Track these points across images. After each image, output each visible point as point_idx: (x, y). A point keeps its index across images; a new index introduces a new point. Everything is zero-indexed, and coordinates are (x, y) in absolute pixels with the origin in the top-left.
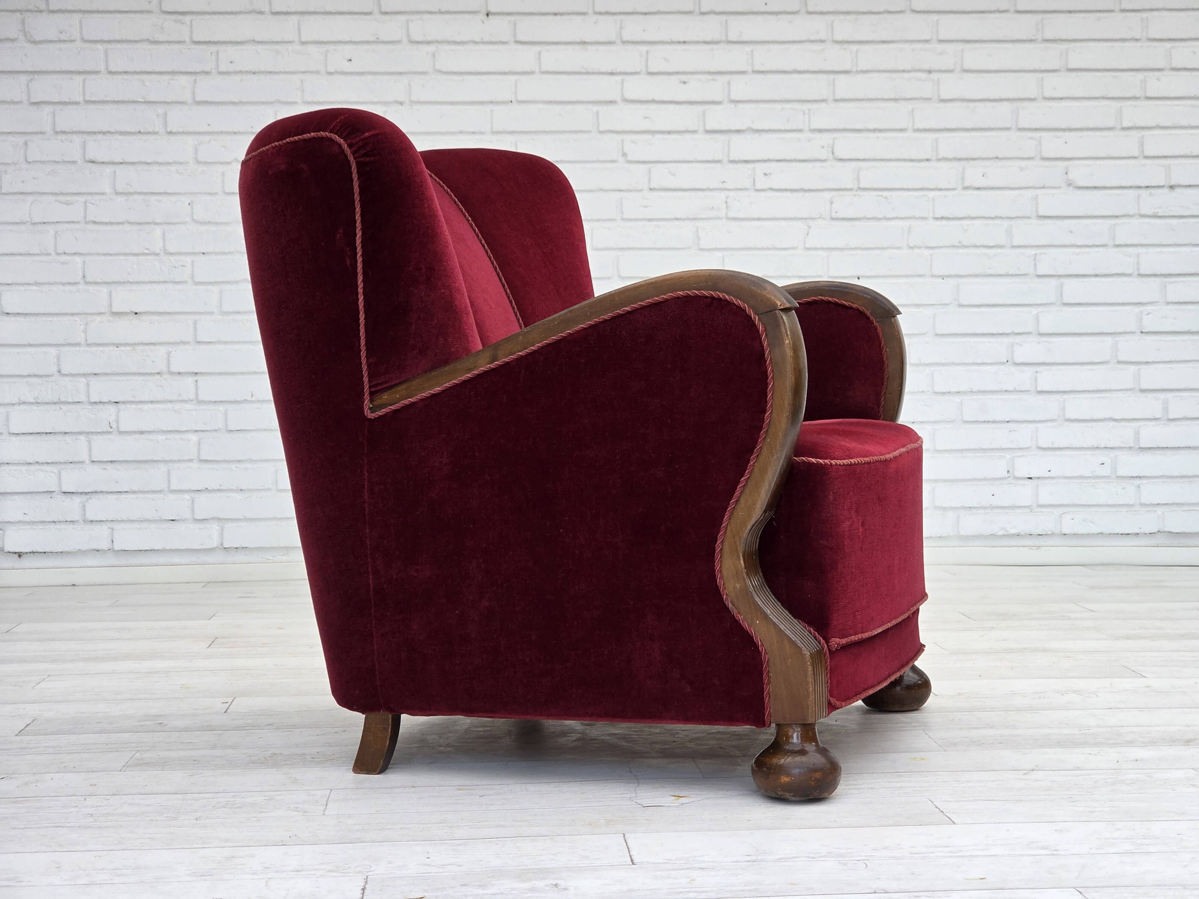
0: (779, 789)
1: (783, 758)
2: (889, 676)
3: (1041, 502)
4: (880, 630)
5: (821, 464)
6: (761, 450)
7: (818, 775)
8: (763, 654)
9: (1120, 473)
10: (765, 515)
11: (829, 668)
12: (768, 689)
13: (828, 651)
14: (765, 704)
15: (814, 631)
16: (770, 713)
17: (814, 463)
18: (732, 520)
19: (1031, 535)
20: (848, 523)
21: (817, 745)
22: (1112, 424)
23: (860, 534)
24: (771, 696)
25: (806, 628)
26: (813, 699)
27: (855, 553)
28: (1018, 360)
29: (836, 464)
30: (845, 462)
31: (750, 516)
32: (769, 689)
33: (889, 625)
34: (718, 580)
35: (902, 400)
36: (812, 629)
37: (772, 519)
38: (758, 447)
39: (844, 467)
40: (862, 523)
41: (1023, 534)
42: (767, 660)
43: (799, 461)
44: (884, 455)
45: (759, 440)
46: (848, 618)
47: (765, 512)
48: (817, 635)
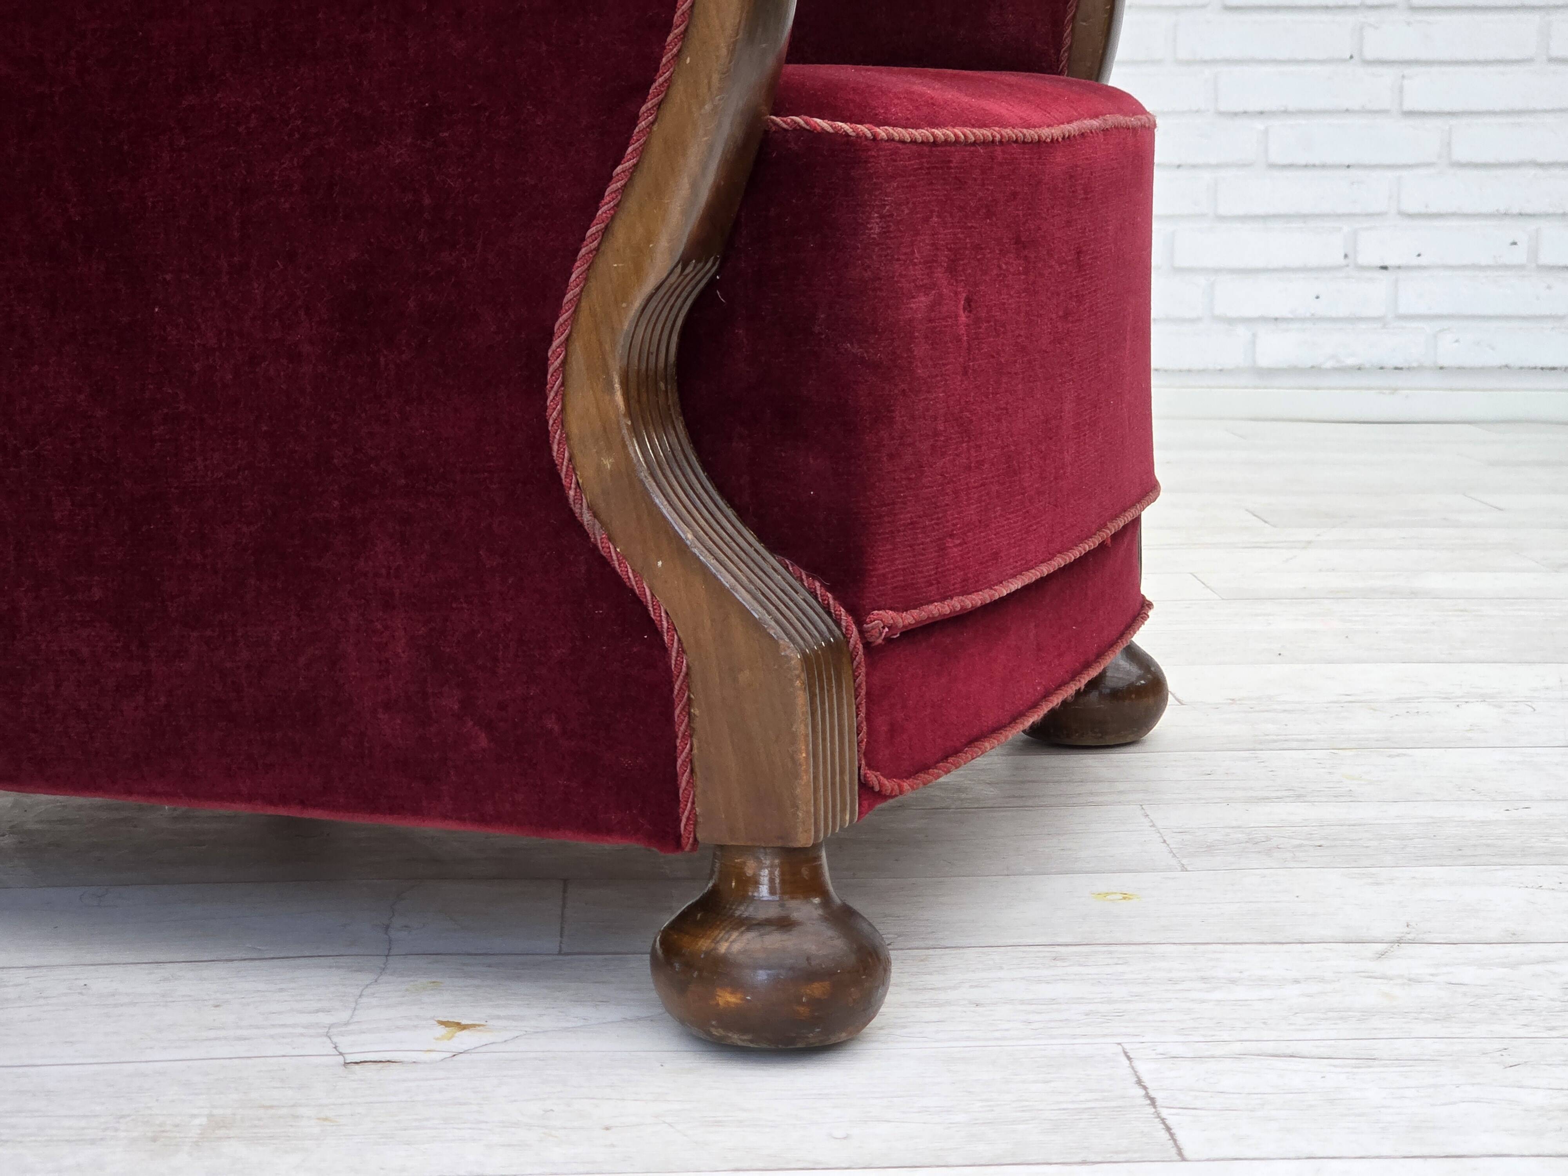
0: (714, 1023)
1: (726, 941)
2: (1047, 695)
3: (1402, 310)
4: (1015, 585)
5: (847, 135)
6: (669, 87)
7: (818, 989)
8: (674, 654)
9: (1546, 258)
10: (683, 270)
11: (863, 692)
12: (686, 750)
13: (860, 646)
14: (681, 791)
15: (823, 590)
16: (693, 815)
17: (828, 133)
18: (593, 283)
19: (1382, 368)
20: (923, 299)
21: (827, 901)
22: (1532, 172)
23: (962, 330)
24: (697, 770)
25: (802, 580)
26: (809, 782)
27: (946, 380)
28: (1369, 55)
29: (891, 140)
30: (920, 134)
31: (638, 271)
32: (691, 750)
33: (1045, 570)
34: (555, 447)
35: (1112, 36)
36: (817, 584)
37: (712, 284)
38: (661, 80)
39: (914, 147)
40: (969, 301)
41: (1368, 366)
42: (684, 669)
43: (785, 126)
44: (1035, 127)
45: (664, 60)
46: (923, 555)
47: (684, 261)
48: (831, 602)
